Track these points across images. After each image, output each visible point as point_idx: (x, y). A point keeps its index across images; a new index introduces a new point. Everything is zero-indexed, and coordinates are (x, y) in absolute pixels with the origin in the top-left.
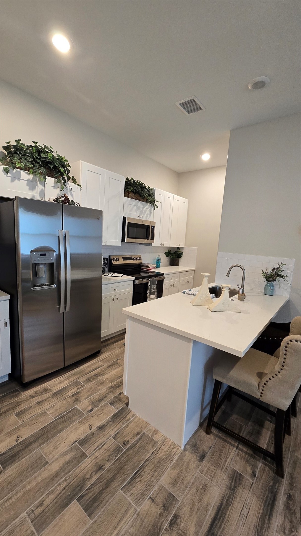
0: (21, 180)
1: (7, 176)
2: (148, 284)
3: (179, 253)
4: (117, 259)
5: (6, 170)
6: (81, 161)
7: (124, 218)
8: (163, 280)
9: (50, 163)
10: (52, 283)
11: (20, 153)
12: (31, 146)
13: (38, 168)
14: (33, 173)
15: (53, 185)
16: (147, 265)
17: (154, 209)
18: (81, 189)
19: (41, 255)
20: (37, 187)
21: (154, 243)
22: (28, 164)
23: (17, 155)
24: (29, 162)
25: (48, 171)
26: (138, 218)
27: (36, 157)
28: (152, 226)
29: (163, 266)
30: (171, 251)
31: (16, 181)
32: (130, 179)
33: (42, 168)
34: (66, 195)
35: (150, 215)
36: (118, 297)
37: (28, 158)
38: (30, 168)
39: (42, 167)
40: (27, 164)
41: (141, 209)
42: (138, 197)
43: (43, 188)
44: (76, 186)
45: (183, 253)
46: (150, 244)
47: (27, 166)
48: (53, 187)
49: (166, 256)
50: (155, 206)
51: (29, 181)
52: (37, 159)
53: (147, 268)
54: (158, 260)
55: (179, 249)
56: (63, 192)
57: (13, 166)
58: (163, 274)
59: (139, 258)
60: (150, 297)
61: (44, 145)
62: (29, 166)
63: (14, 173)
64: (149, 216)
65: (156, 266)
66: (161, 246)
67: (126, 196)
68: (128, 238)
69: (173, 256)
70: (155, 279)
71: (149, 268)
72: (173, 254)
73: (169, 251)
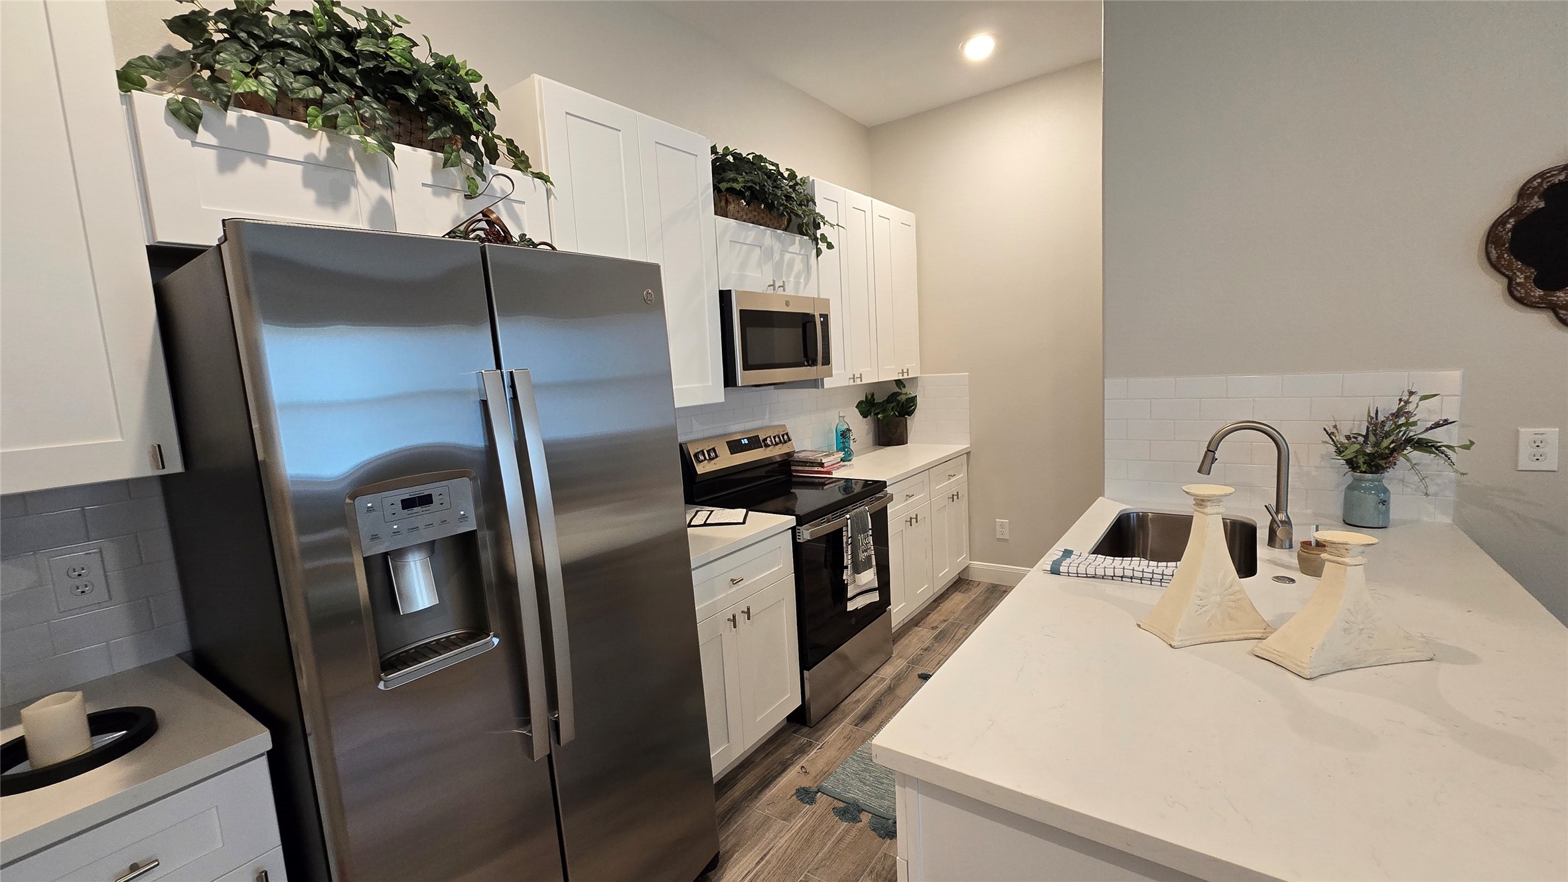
0: (270, 162)
1: (194, 143)
2: (844, 533)
3: (903, 398)
4: (708, 452)
5: (183, 112)
6: (536, 77)
7: (725, 297)
8: (886, 506)
9: (406, 80)
10: (477, 631)
11: (251, 35)
12: (305, 14)
13: (349, 101)
14: (331, 124)
15: (429, 181)
16: (811, 456)
17: (819, 252)
18: (549, 192)
19: (408, 504)
20: (353, 191)
21: (831, 376)
22: (296, 85)
23: (239, 47)
24: (300, 72)
25: (399, 123)
26: (770, 290)
27: (337, 56)
28: (821, 315)
29: (865, 451)
30: (875, 396)
31: (248, 167)
32: (720, 150)
33: (366, 102)
34: (493, 212)
35: (808, 278)
36: (748, 609)
37: (293, 58)
38: (307, 103)
39: (366, 98)
40: (291, 83)
41: (777, 257)
42: (759, 214)
43: (386, 194)
44: (529, 178)
45: (916, 396)
46: (816, 383)
47: (292, 91)
48: (430, 189)
49: (861, 414)
50: (819, 241)
51: (310, 163)
52: (337, 64)
53: (816, 469)
54: (844, 435)
55: (904, 387)
56: (479, 205)
57: (218, 94)
58: (880, 486)
59: (783, 436)
60: (855, 581)
61: (365, 8)
62: (304, 92)
63: (231, 127)
64: (804, 280)
65: (841, 454)
66: (852, 383)
67: (721, 211)
68: (744, 370)
69: (884, 411)
70: (865, 510)
71: (820, 469)
72: (883, 407)
73: (870, 396)
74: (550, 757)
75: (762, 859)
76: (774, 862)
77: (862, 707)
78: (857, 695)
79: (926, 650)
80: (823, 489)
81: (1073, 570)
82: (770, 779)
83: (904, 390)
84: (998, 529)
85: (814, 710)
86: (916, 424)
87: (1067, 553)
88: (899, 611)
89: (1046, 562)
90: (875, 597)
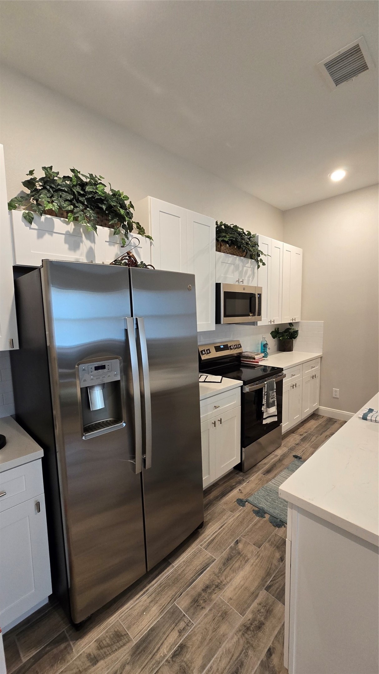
0: (54, 234)
1: (30, 228)
2: (264, 390)
3: (292, 331)
4: (207, 350)
5: (28, 217)
6: (149, 197)
7: (218, 286)
8: (283, 379)
9: (101, 201)
10: (118, 419)
11: (51, 187)
12: (68, 177)
13: (82, 211)
14: (76, 219)
15: (108, 240)
16: (250, 355)
17: (259, 267)
18: (151, 243)
19: (97, 368)
20: (81, 244)
21: (261, 320)
22: (65, 205)
23: (46, 192)
24: (67, 200)
25: (98, 217)
26: (237, 283)
27: (78, 192)
28: (258, 294)
29: (273, 353)
30: (279, 329)
31: (47, 236)
32: (219, 223)
33: (88, 210)
34: (131, 253)
35: (253, 278)
36: (221, 419)
37: (64, 195)
38: (68, 212)
39: (88, 209)
40: (63, 205)
41: (241, 269)
42: (234, 250)
43: (92, 245)
44: (144, 238)
45: (298, 330)
46: (254, 323)
47: (64, 208)
48: (108, 243)
49: (272, 337)
50: (259, 262)
51: (67, 234)
52: (79, 196)
53: (252, 360)
54: (265, 346)
55: (293, 326)
56: (125, 250)
57: (39, 209)
58: (281, 370)
59: (238, 345)
60: (267, 411)
61: (89, 174)
62: (67, 208)
63: (42, 222)
64: (252, 279)
65: (263, 355)
66: (270, 324)
67: (218, 249)
68: (224, 317)
69: (283, 336)
70: (274, 380)
71: (253, 360)
72: (282, 334)
73: (277, 329)
74: (141, 473)
75: (221, 527)
76: (226, 529)
77: (267, 467)
78: (265, 461)
79: (297, 445)
80: (254, 369)
81: (373, 419)
82: (226, 493)
83: (292, 328)
84: (334, 393)
85: (246, 466)
86: (297, 343)
87: (371, 410)
88: (286, 426)
89: (361, 413)
90: (276, 419)
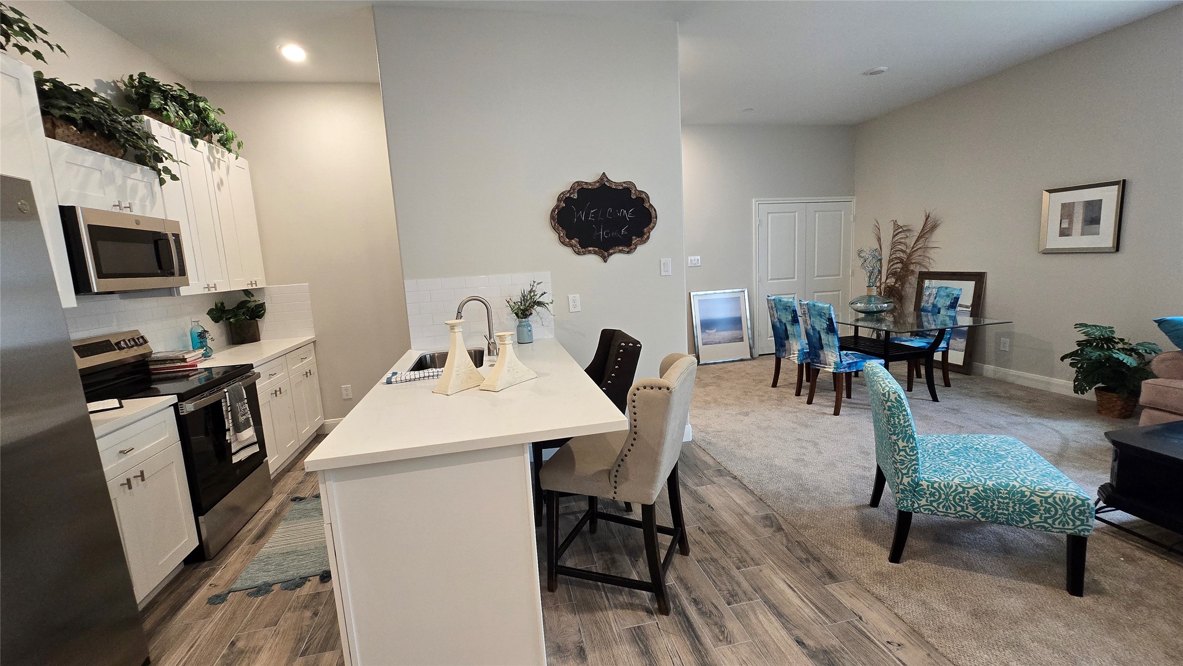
2: (223, 404)
3: (253, 304)
7: (67, 212)
8: (255, 382)
16: (171, 355)
17: (162, 182)
21: (188, 285)
26: (117, 210)
28: (174, 235)
29: (221, 349)
30: (225, 303)
35: (153, 202)
36: (142, 472)
41: (119, 181)
42: (92, 140)
45: (264, 303)
46: (171, 291)
49: (213, 320)
50: (162, 172)
53: (178, 364)
54: (202, 335)
55: (252, 295)
58: (248, 368)
59: (138, 339)
60: (237, 439)
64: (150, 202)
65: (202, 351)
66: (206, 291)
67: (51, 133)
68: (99, 278)
69: (235, 316)
70: (240, 385)
71: (183, 364)
72: (235, 312)
73: (219, 305)
75: (191, 647)
76: (205, 642)
77: (255, 532)
78: (249, 526)
79: (300, 483)
80: (188, 380)
81: (398, 379)
82: (181, 603)
83: (252, 299)
84: (344, 392)
85: (212, 547)
86: (265, 325)
87: (394, 374)
88: (274, 461)
89: (384, 380)
90: (256, 449)
